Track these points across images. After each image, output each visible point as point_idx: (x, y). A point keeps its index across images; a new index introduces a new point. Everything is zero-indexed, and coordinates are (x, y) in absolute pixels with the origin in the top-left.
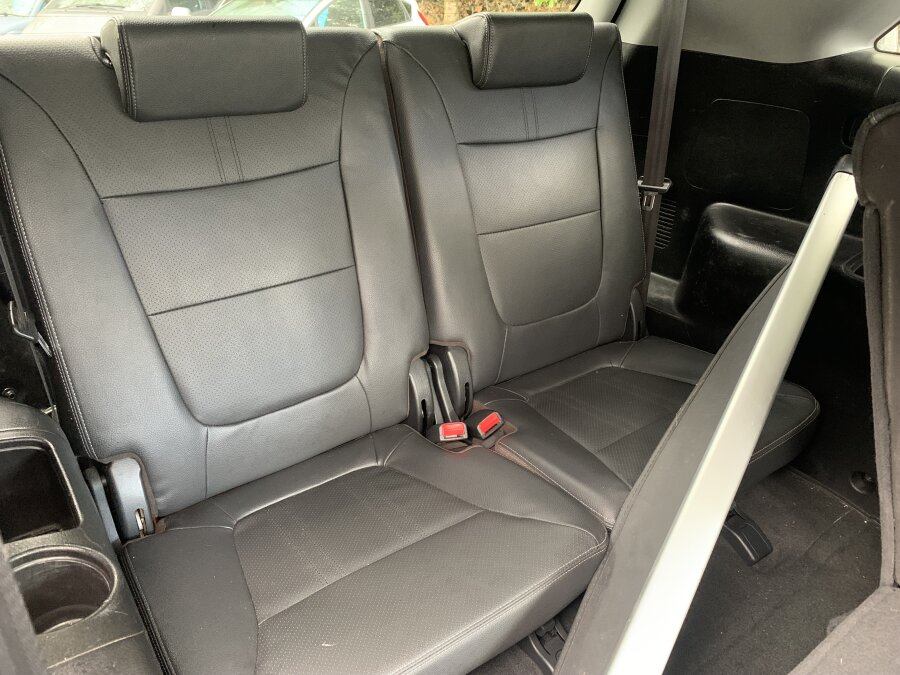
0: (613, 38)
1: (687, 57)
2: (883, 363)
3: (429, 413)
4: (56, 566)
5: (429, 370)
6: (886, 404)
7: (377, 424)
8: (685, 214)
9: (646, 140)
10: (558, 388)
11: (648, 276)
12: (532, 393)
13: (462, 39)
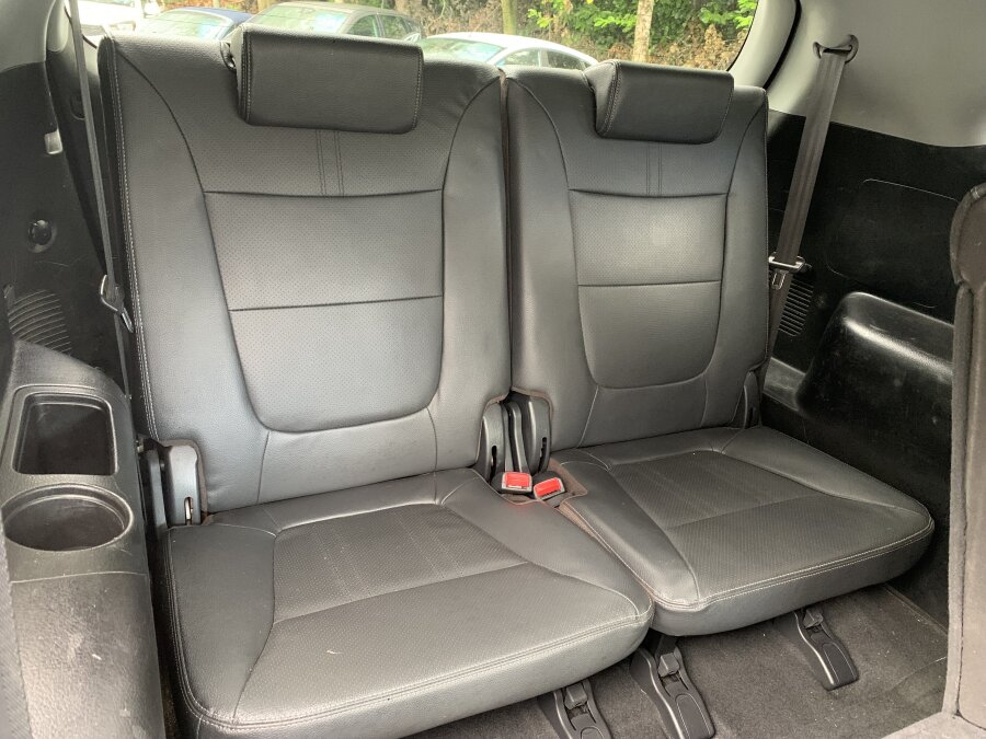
0: (760, 103)
1: (836, 130)
2: (964, 458)
3: (499, 461)
4: (84, 505)
5: (506, 418)
6: (964, 505)
7: (442, 463)
8: (821, 302)
9: (782, 215)
10: (647, 462)
11: (767, 360)
12: (615, 463)
13: (590, 84)
